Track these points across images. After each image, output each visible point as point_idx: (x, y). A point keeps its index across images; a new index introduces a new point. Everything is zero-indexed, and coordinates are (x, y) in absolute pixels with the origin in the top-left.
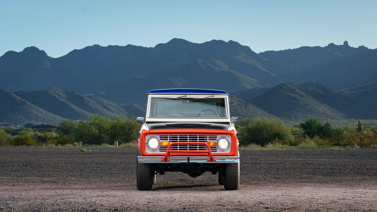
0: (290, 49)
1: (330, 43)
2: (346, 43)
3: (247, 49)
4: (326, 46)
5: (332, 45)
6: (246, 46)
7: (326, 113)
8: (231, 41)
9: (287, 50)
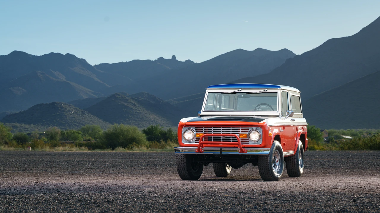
0: (122, 62)
1: (159, 57)
2: (174, 57)
3: (83, 62)
4: (156, 60)
5: (161, 59)
6: (82, 59)
7: (156, 121)
8: (68, 54)
9: (120, 63)
